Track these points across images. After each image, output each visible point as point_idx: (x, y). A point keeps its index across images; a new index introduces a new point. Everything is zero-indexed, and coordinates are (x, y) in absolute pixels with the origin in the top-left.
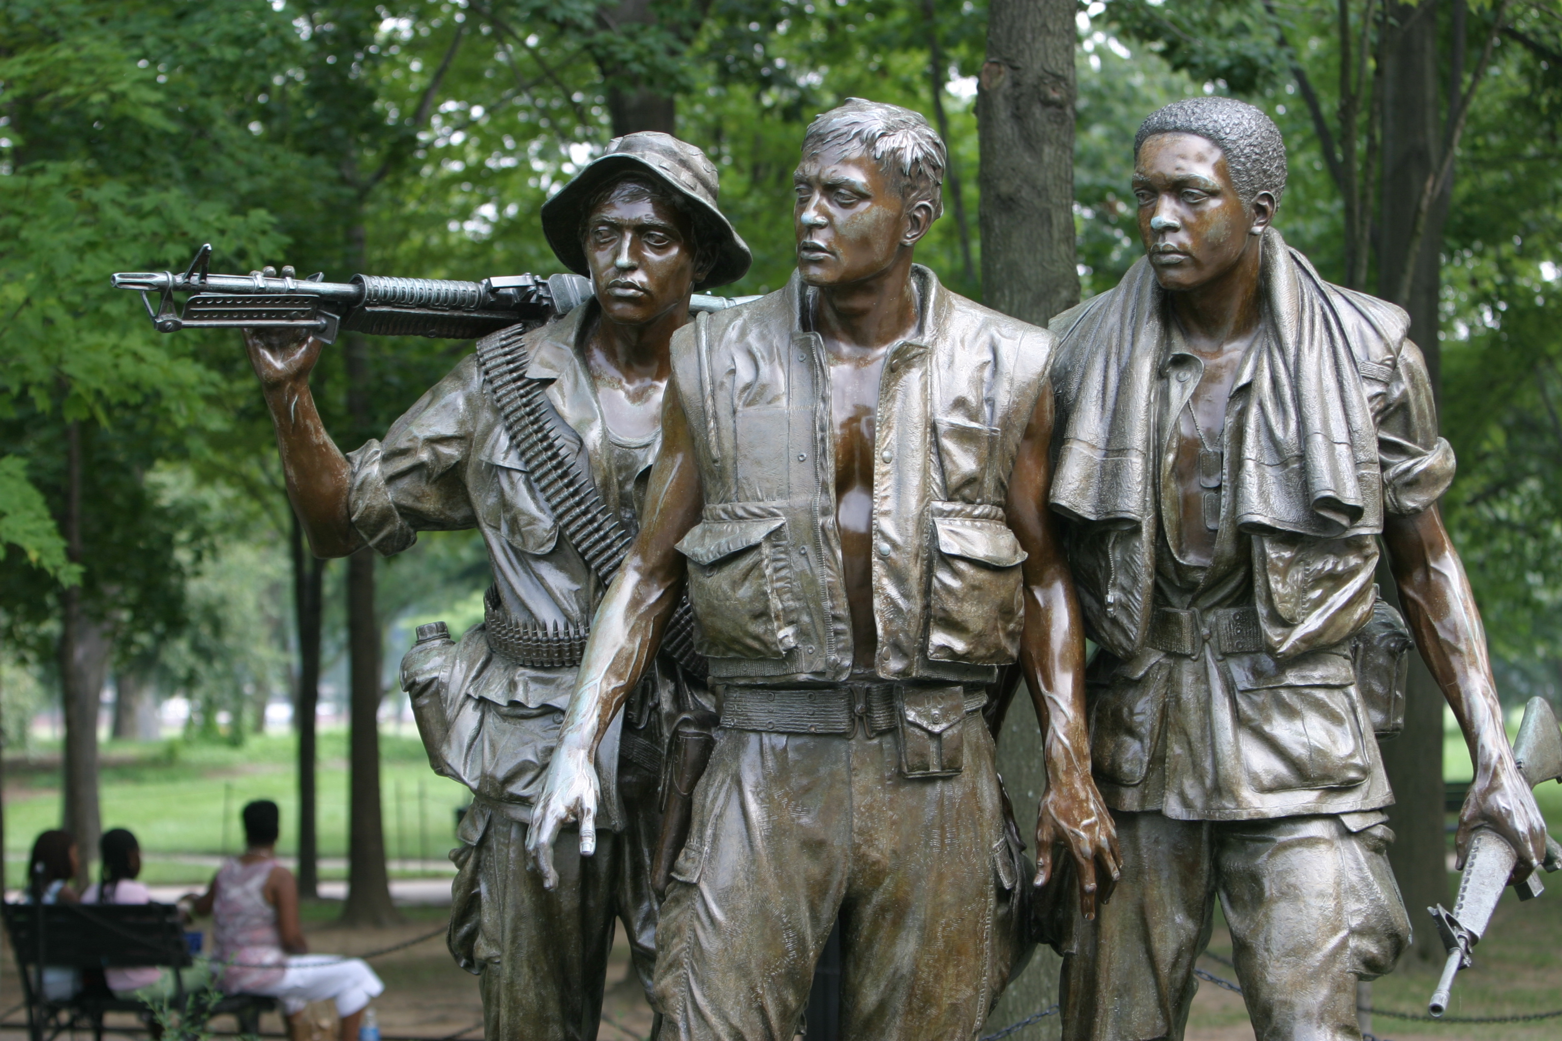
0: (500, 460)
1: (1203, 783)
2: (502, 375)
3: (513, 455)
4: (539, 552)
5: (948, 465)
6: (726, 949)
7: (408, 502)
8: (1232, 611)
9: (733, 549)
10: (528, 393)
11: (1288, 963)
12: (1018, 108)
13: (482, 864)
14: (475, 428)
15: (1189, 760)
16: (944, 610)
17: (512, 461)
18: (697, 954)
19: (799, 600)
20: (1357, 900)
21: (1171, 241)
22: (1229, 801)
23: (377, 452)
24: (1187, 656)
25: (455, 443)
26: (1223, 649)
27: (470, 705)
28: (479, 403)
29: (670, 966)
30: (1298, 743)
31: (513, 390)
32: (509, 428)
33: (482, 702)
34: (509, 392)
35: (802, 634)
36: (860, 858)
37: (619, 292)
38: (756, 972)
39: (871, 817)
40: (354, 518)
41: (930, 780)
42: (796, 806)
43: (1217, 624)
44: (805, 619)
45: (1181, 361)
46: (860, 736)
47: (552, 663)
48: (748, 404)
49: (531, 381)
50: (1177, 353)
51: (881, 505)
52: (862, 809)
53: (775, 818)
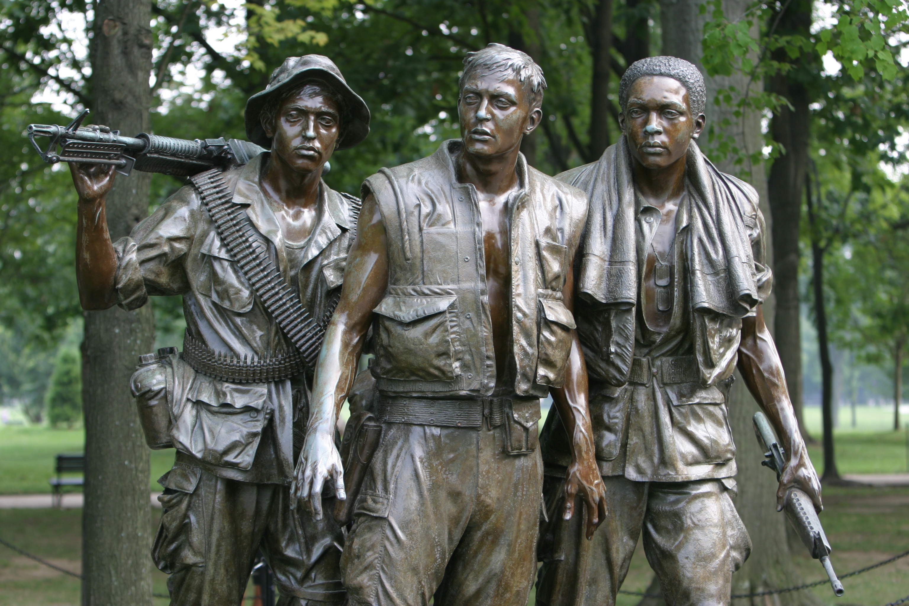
0: (215, 252)
1: (652, 461)
2: (214, 200)
3: (223, 250)
4: (242, 311)
5: (547, 268)
6: (407, 558)
7: (152, 277)
8: (670, 359)
9: (427, 313)
10: (233, 212)
11: (700, 565)
12: (126, 48)
13: (192, 505)
14: (195, 232)
15: (643, 446)
16: (546, 354)
17: (223, 254)
18: (387, 560)
19: (464, 346)
20: (732, 529)
21: (658, 139)
22: (671, 471)
23: (134, 245)
24: (643, 385)
25: (184, 242)
26: (665, 381)
27: (190, 405)
28: (199, 217)
29: (366, 568)
30: (705, 437)
31: (223, 210)
32: (219, 234)
33: (198, 404)
34: (220, 211)
35: (465, 367)
36: (480, 502)
37: (305, 152)
38: (422, 572)
39: (488, 478)
40: (120, 286)
41: (518, 456)
42: (446, 471)
43: (661, 366)
44: (467, 357)
45: (648, 211)
46: (484, 429)
47: (247, 380)
48: (431, 225)
49: (235, 205)
50: (646, 206)
51: (516, 290)
52: (484, 473)
53: (434, 478)
